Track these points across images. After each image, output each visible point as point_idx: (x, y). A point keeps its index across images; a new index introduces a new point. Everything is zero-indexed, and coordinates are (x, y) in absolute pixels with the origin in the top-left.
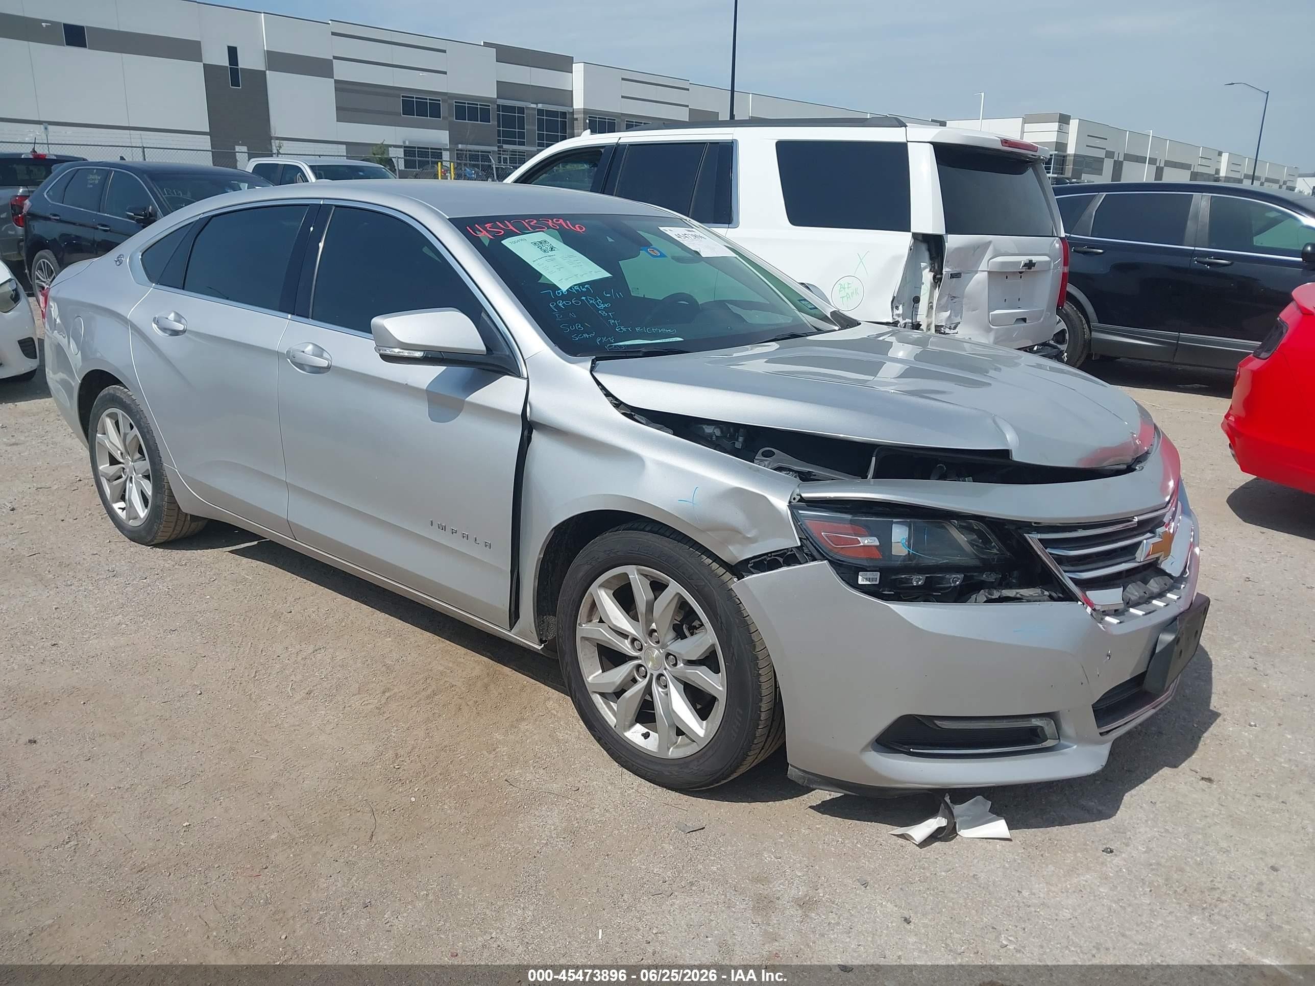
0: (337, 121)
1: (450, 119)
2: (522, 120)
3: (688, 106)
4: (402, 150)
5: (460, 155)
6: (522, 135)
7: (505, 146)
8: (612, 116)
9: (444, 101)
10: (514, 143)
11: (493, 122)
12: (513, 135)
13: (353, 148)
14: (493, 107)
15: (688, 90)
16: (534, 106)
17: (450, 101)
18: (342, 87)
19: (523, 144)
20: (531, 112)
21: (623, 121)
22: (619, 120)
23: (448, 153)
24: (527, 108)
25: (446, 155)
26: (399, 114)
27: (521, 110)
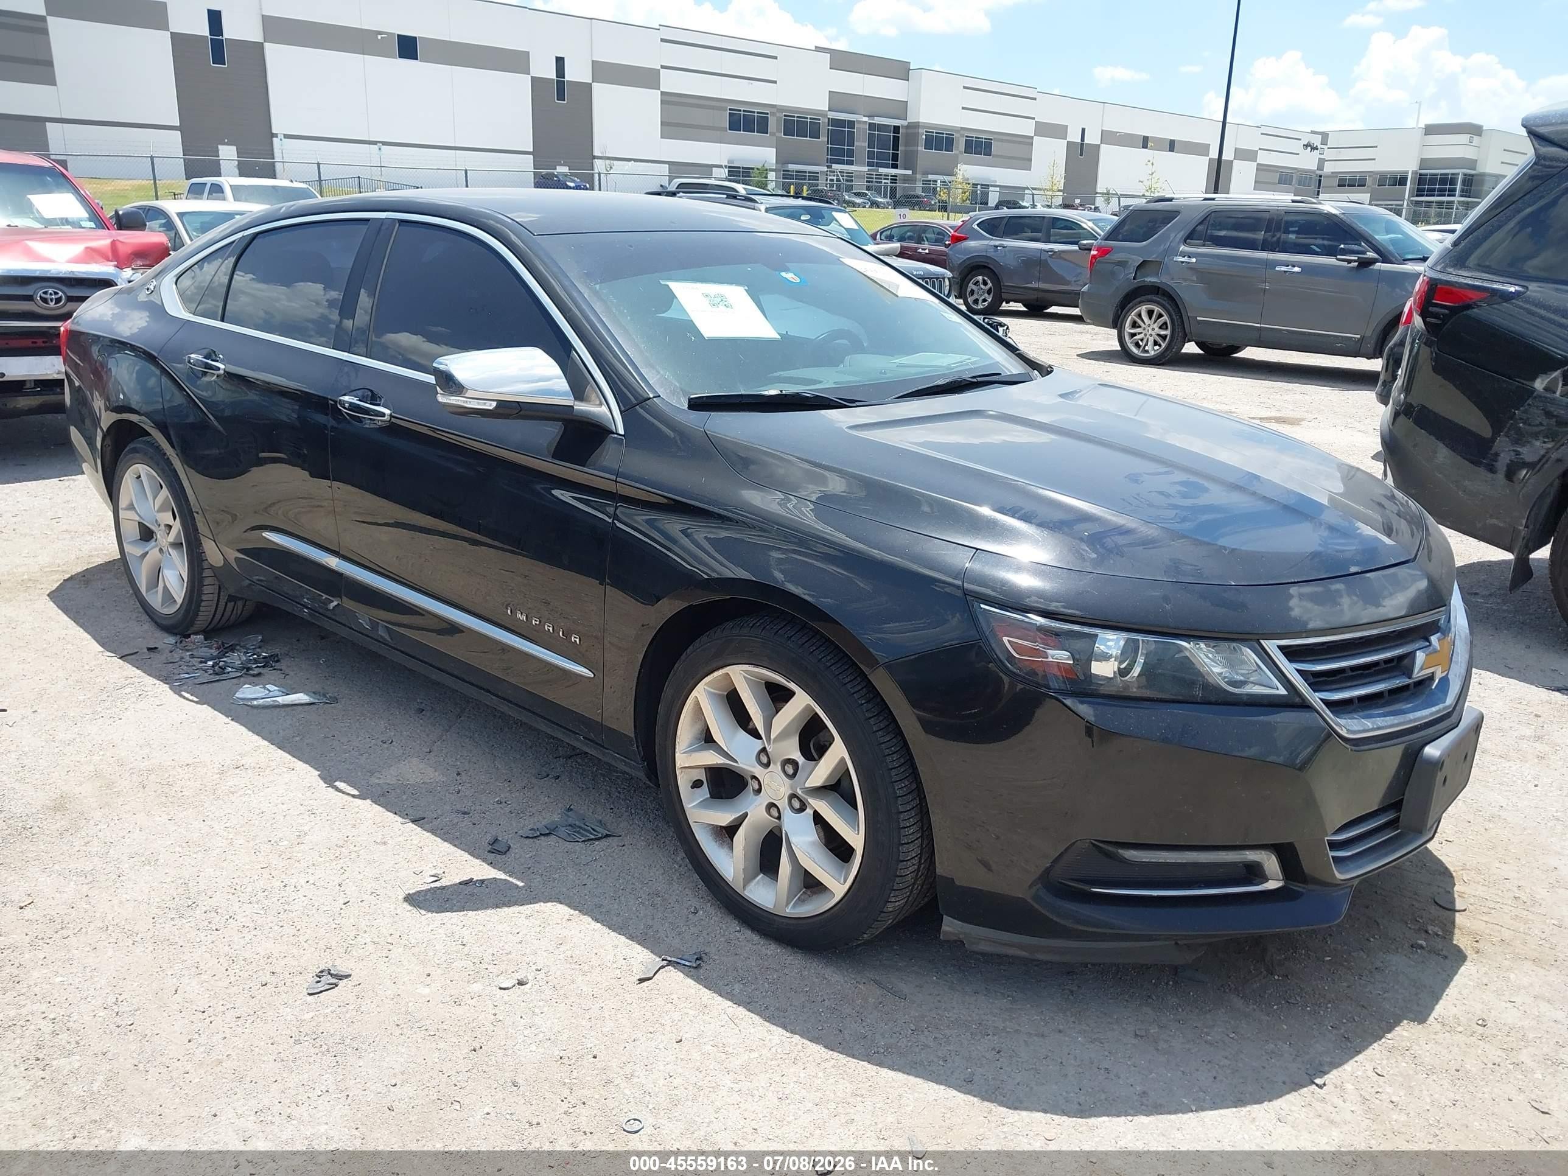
0: (662, 137)
1: (777, 134)
2: (851, 135)
3: (1034, 118)
4: (726, 170)
5: (787, 174)
6: (851, 153)
7: (834, 166)
8: (952, 131)
9: (773, 114)
10: (841, 162)
11: (823, 139)
12: (841, 152)
13: (676, 167)
14: (823, 121)
15: (1035, 99)
16: (866, 119)
17: (778, 115)
18: (669, 101)
19: (851, 163)
20: (862, 126)
21: (962, 136)
22: (958, 135)
23: (774, 173)
24: (859, 122)
25: (772, 176)
26: (724, 129)
27: (851, 124)
